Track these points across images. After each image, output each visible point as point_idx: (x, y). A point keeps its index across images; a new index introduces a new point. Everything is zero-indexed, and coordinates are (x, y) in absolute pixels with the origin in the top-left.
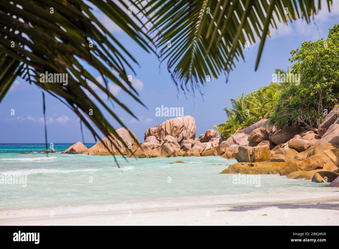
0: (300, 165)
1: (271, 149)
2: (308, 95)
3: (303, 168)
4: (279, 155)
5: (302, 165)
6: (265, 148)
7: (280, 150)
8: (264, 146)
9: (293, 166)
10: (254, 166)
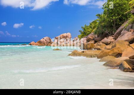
0: (108, 52)
1: (95, 43)
2: (110, 21)
3: (110, 54)
4: (98, 46)
5: (110, 52)
6: (92, 43)
7: (98, 44)
8: (92, 42)
9: (105, 53)
10: (85, 52)
